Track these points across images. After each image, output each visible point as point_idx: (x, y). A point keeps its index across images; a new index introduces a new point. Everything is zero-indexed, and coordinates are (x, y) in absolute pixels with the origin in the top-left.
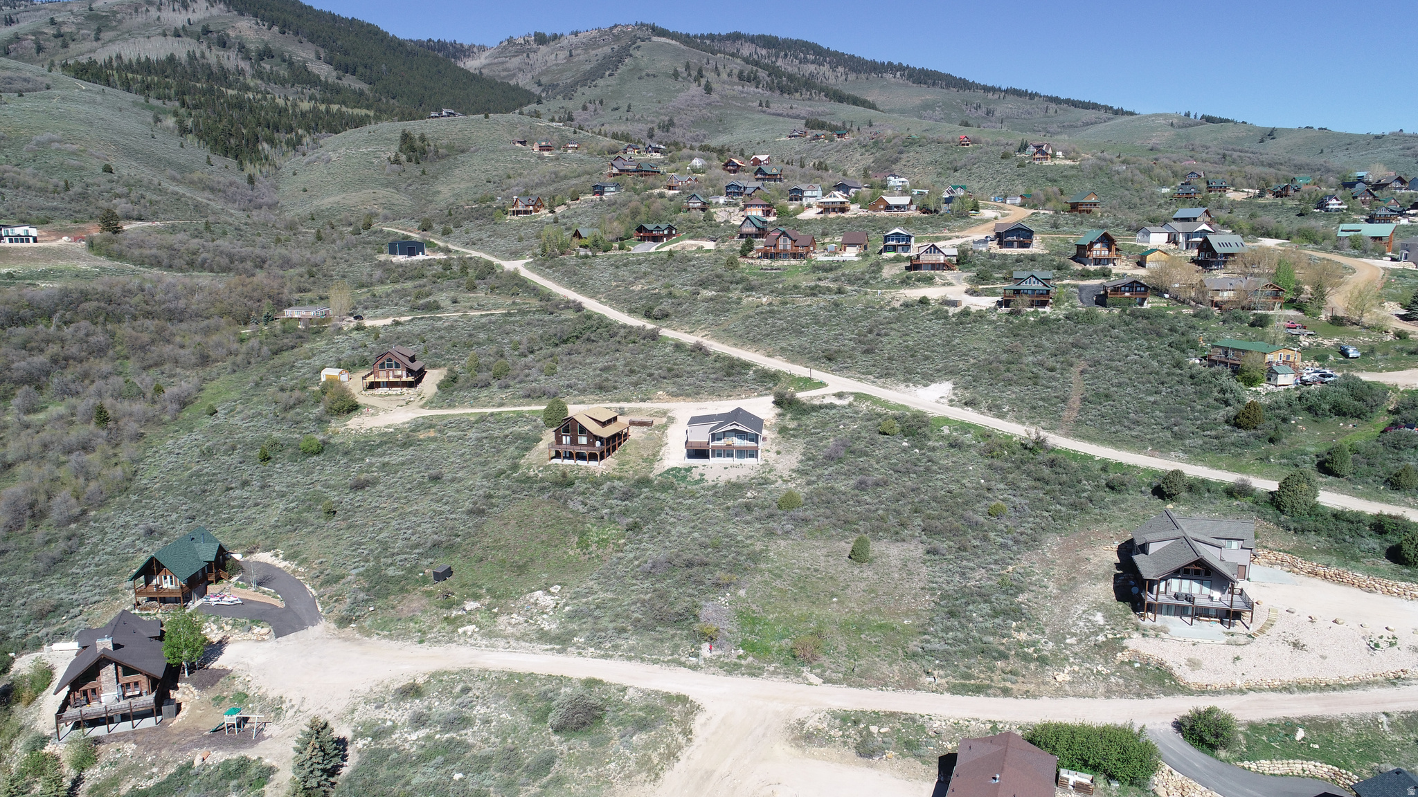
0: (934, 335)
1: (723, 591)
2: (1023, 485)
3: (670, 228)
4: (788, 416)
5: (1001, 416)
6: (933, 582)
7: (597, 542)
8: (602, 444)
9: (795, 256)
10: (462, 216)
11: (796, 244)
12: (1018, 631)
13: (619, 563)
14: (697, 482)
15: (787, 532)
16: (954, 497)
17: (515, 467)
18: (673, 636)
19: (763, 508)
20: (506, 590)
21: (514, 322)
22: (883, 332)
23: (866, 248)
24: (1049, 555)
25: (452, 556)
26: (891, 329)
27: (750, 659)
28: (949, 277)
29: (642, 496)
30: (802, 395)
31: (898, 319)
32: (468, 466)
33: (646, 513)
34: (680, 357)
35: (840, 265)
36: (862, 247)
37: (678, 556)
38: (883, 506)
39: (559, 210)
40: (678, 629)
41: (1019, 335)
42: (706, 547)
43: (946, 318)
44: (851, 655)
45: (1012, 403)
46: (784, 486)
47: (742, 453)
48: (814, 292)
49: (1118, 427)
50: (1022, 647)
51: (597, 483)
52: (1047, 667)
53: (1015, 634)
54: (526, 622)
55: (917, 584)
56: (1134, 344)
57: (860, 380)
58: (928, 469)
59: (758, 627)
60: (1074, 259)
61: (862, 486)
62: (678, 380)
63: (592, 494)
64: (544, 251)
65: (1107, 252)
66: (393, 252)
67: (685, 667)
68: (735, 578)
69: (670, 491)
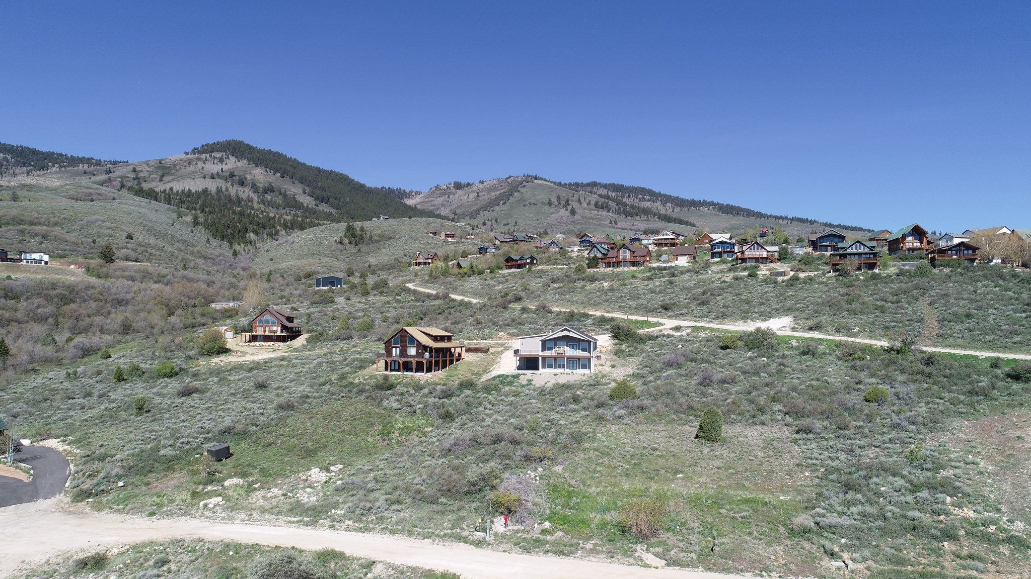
0: (766, 293)
1: (534, 465)
3: (532, 258)
4: (625, 344)
6: (811, 459)
7: (402, 429)
8: (431, 356)
9: (633, 264)
10: (377, 268)
11: (634, 255)
12: (961, 508)
13: (418, 446)
14: (523, 386)
15: (619, 418)
17: (343, 378)
18: (459, 509)
19: (592, 400)
20: (282, 469)
22: (716, 293)
23: (695, 258)
24: (961, 435)
25: (241, 442)
26: (724, 292)
27: (559, 534)
28: (772, 265)
29: (462, 396)
31: (730, 286)
32: (299, 379)
35: (672, 267)
36: (692, 257)
37: (486, 434)
40: (468, 501)
41: (853, 286)
42: (522, 429)
43: (776, 283)
44: (706, 532)
45: (861, 326)
47: (575, 362)
48: (650, 279)
49: (993, 337)
50: (974, 526)
51: (418, 387)
53: (956, 511)
54: (285, 495)
55: (789, 462)
56: (979, 284)
57: (696, 320)
58: (779, 371)
59: (575, 500)
61: (706, 382)
62: (520, 327)
63: (411, 395)
64: (430, 276)
65: (919, 244)
66: (318, 286)
67: (466, 542)
68: (550, 452)
69: (493, 392)
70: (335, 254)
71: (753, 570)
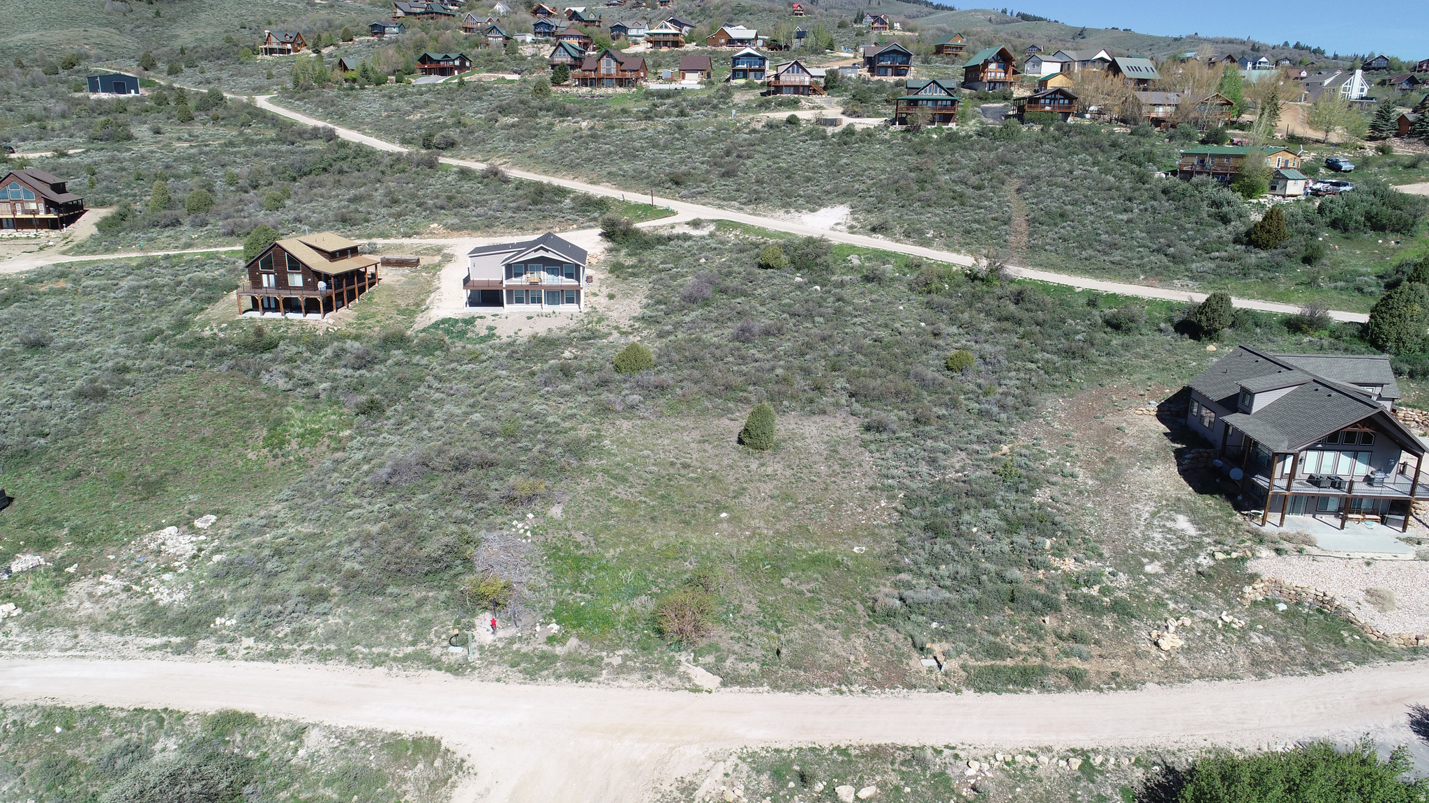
0: (812, 156)
1: (520, 509)
2: (986, 327)
3: (463, 58)
4: (623, 252)
5: (926, 243)
6: (887, 477)
7: (302, 436)
8: (329, 287)
9: (621, 82)
10: (197, 55)
11: (623, 68)
12: (1061, 557)
13: (334, 470)
14: (483, 340)
15: (632, 407)
16: (887, 347)
17: (181, 325)
18: (421, 603)
19: (590, 371)
20: (110, 527)
21: (235, 154)
22: (745, 154)
23: (709, 76)
24: (1056, 425)
25: (21, 471)
26: (755, 150)
27: (573, 642)
28: (817, 101)
29: (390, 362)
30: (643, 226)
31: (762, 141)
32: (102, 327)
33: (392, 386)
34: (466, 186)
35: (677, 92)
36: (705, 74)
37: (440, 452)
38: (782, 363)
39: (325, 51)
40: (432, 588)
41: (925, 152)
42: (493, 435)
43: (824, 137)
44: (768, 621)
45: (936, 227)
46: (622, 341)
47: (555, 296)
48: (648, 116)
49: (1090, 252)
50: (1077, 585)
51: (316, 345)
52: (1135, 623)
53: (1056, 562)
54: (127, 589)
55: (860, 481)
56: (1076, 159)
57: (720, 207)
58: (838, 311)
59: (587, 576)
60: (964, 85)
61: (744, 336)
62: (462, 211)
63: (306, 361)
64: (296, 84)
65: (1003, 75)
66: (94, 89)
67: (440, 669)
68: (542, 486)
69: (438, 353)
70: (113, 18)
71: (830, 683)
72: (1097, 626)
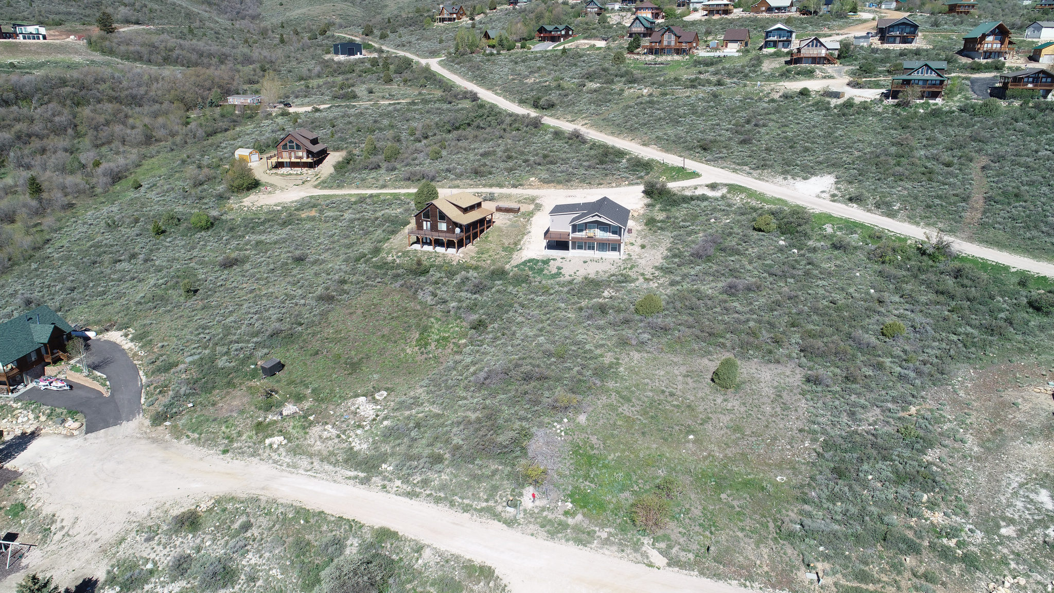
0: (814, 126)
1: (560, 415)
2: (923, 299)
3: (567, 29)
4: (658, 207)
5: (891, 214)
6: (814, 423)
7: (437, 341)
8: (462, 231)
9: (678, 51)
10: (398, 23)
11: (680, 40)
12: (932, 510)
13: (454, 369)
14: (554, 276)
15: (643, 343)
16: (838, 309)
17: (376, 251)
18: (494, 472)
19: (619, 311)
20: (332, 391)
21: (415, 110)
22: (761, 122)
23: (746, 44)
24: (962, 393)
25: (289, 347)
26: (770, 119)
27: (579, 517)
28: (830, 70)
29: (494, 290)
30: (673, 186)
31: (777, 110)
32: (334, 248)
33: (493, 310)
34: (558, 144)
35: (720, 60)
36: (744, 43)
37: (517, 366)
38: (755, 316)
39: (477, 18)
40: (501, 463)
41: (908, 127)
42: (550, 355)
43: (828, 109)
44: (706, 523)
45: (904, 200)
46: (645, 286)
47: (604, 246)
48: (693, 84)
49: (1035, 233)
50: (939, 535)
51: (451, 273)
52: (978, 574)
53: (927, 514)
54: (338, 436)
55: (794, 423)
56: (1043, 139)
57: (735, 171)
58: (807, 273)
59: (594, 471)
60: (961, 53)
61: (731, 290)
62: (552, 166)
63: (444, 284)
64: (457, 50)
65: (999, 46)
66: (336, 53)
68: (575, 401)
69: (524, 285)
71: (739, 578)
72: (947, 571)
